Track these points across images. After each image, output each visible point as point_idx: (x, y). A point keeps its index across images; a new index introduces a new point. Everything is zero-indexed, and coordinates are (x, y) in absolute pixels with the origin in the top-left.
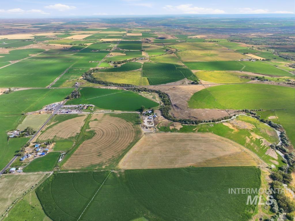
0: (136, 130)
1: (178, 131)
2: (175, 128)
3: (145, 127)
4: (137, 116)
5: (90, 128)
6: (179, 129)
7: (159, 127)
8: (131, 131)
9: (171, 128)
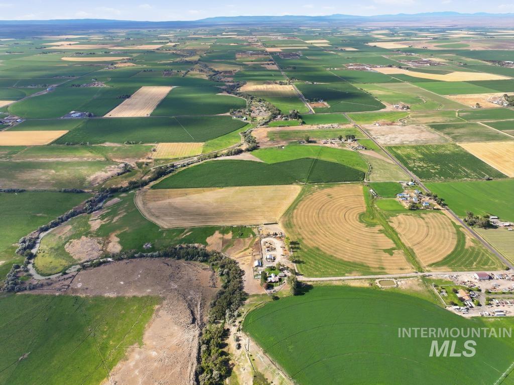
0: (294, 228)
1: (218, 228)
2: (223, 234)
3: (278, 235)
4: (303, 265)
5: (379, 231)
6: (217, 232)
7: (251, 236)
8: (302, 227)
9: (229, 236)
